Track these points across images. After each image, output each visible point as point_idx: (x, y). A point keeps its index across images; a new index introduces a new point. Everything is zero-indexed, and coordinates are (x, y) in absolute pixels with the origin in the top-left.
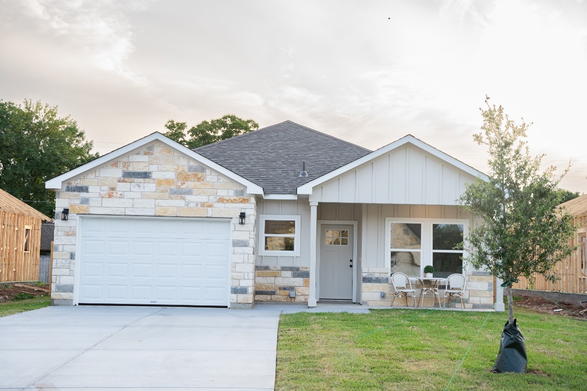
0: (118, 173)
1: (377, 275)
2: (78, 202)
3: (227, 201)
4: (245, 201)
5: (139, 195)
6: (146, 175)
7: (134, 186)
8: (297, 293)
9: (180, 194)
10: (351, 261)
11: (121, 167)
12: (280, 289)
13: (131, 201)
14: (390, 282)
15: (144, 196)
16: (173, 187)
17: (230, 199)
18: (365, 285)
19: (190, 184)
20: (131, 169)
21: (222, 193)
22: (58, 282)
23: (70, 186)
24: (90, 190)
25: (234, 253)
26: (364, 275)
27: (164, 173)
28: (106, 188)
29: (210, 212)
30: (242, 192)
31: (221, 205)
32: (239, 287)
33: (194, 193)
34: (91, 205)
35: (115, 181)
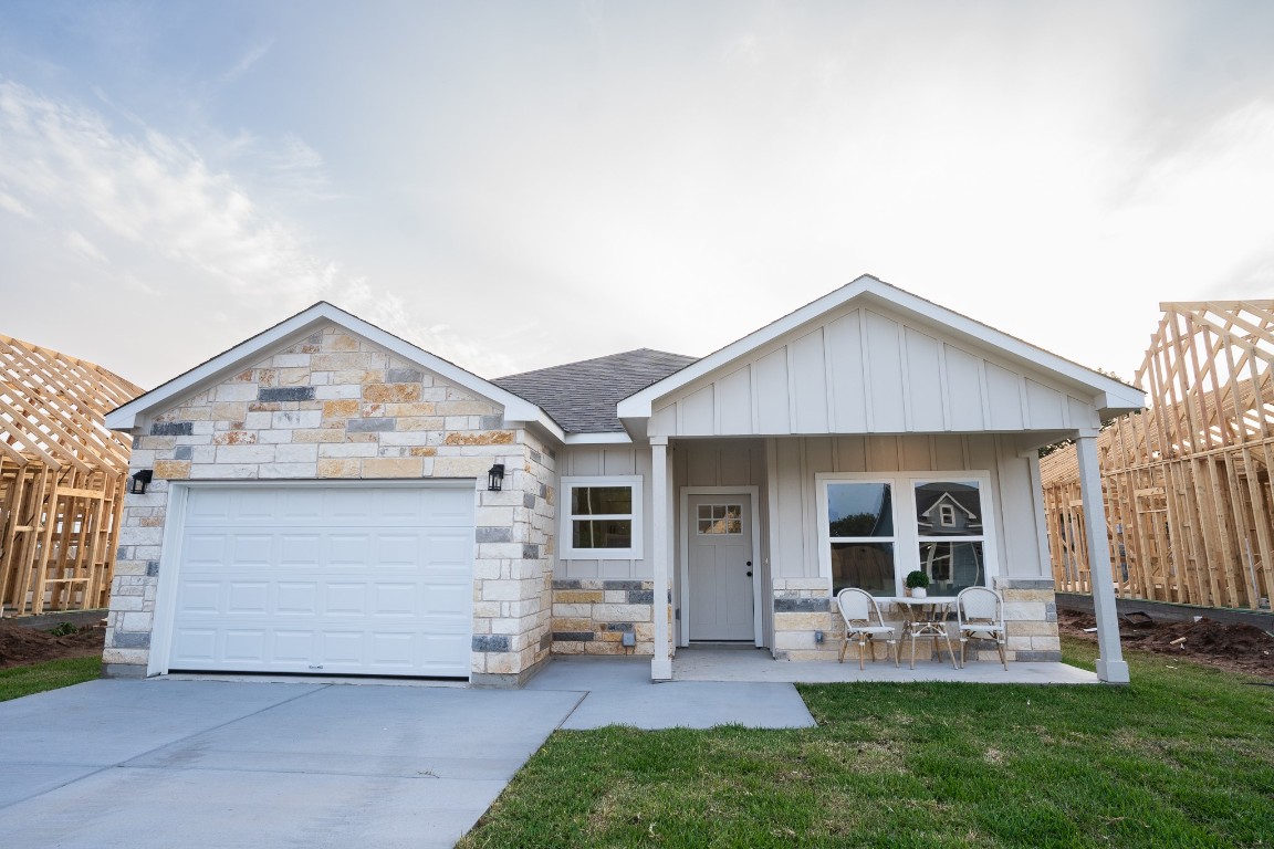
0: (249, 392)
1: (804, 595)
2: (171, 455)
3: (466, 441)
4: (503, 439)
5: (287, 437)
6: (303, 394)
7: (280, 419)
8: (638, 637)
9: (369, 429)
10: (749, 564)
11: (257, 379)
12: (603, 627)
13: (272, 448)
14: (833, 609)
15: (298, 438)
16: (356, 416)
17: (472, 436)
18: (780, 618)
19: (389, 409)
20: (275, 384)
21: (456, 424)
22: (119, 625)
23: (160, 423)
24: (195, 430)
25: (478, 558)
26: (778, 595)
27: (339, 388)
28: (224, 424)
29: (430, 467)
30: (498, 420)
31: (454, 450)
32: (489, 637)
33: (398, 427)
34: (195, 461)
35: (245, 408)
